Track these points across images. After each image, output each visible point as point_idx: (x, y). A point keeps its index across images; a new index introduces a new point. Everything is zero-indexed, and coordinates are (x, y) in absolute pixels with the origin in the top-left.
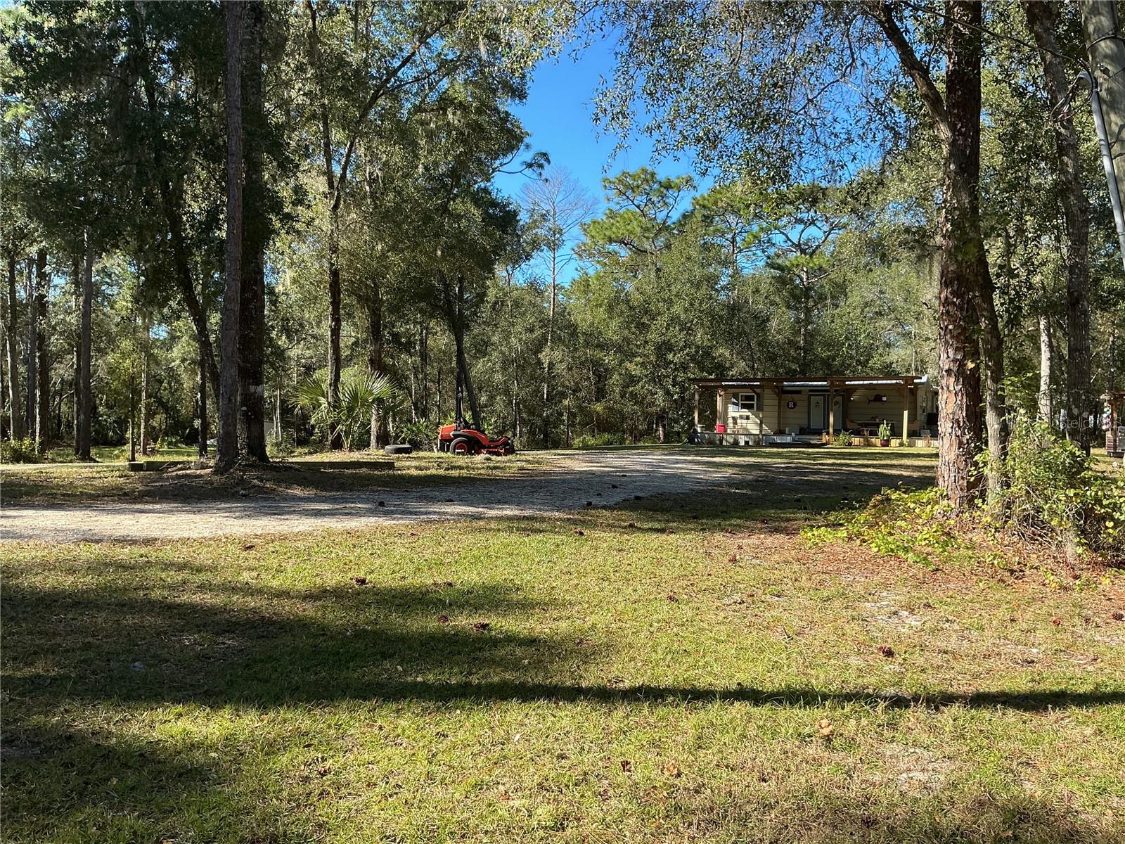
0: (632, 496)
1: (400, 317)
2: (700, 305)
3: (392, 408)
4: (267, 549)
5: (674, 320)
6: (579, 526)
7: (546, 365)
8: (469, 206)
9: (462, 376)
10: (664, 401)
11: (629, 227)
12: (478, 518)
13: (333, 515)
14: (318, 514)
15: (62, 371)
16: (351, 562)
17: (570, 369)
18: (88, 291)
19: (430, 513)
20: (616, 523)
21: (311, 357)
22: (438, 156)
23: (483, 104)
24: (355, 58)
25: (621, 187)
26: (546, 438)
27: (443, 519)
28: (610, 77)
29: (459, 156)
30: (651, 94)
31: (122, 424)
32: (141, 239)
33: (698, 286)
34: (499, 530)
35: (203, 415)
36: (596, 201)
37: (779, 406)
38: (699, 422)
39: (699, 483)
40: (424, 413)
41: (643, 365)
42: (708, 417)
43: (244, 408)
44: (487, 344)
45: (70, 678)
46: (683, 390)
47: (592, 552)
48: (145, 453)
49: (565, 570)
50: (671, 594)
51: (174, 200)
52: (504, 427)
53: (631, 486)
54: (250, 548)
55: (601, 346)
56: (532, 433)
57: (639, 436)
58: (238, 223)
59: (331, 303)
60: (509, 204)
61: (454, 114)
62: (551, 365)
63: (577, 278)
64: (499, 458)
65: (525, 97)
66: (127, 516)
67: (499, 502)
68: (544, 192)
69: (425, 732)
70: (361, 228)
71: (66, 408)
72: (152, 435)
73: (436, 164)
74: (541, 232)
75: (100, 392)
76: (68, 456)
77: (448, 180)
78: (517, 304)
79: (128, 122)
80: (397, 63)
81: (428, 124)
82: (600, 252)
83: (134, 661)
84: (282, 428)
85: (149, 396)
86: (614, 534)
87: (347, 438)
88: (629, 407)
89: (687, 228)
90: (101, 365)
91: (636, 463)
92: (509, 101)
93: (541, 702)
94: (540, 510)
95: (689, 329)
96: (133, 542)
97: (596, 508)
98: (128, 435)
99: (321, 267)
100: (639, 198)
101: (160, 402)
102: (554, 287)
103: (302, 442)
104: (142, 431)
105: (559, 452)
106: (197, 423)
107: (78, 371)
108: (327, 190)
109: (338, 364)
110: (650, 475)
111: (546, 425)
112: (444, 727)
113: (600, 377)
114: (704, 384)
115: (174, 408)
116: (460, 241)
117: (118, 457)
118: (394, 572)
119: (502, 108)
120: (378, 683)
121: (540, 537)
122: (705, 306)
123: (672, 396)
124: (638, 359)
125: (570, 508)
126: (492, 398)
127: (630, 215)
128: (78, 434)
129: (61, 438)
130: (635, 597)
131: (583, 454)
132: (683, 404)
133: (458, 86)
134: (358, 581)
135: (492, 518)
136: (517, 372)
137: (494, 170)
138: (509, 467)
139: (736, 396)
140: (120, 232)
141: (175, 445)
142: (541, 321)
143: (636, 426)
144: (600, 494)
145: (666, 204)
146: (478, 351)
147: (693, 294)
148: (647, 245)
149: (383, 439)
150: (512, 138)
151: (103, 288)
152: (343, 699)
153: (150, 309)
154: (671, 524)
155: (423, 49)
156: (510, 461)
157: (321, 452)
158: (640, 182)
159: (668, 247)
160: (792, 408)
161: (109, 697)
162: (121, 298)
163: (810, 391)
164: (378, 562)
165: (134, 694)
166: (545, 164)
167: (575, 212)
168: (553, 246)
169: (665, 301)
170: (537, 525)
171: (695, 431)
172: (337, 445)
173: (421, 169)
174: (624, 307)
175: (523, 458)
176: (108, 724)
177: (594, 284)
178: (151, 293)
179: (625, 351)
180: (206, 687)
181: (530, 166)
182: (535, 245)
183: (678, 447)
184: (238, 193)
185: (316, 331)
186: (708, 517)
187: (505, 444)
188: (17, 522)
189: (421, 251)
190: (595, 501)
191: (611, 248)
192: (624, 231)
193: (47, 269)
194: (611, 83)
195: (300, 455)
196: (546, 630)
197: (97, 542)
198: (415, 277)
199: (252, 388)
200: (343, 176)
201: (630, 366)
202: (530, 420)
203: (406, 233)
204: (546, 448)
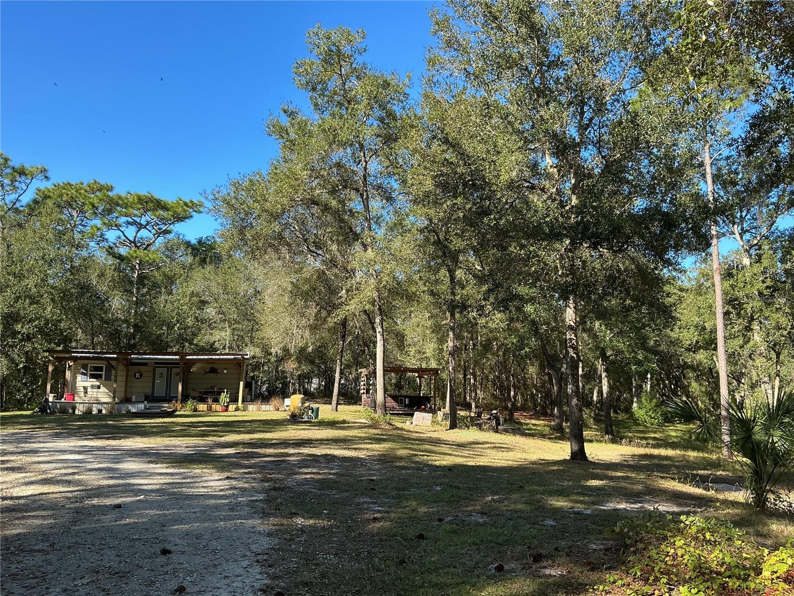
37: (127, 377)
139: (85, 367)
145: (16, 188)
159: (20, 225)
160: (138, 378)
163: (156, 363)
171: (47, 400)
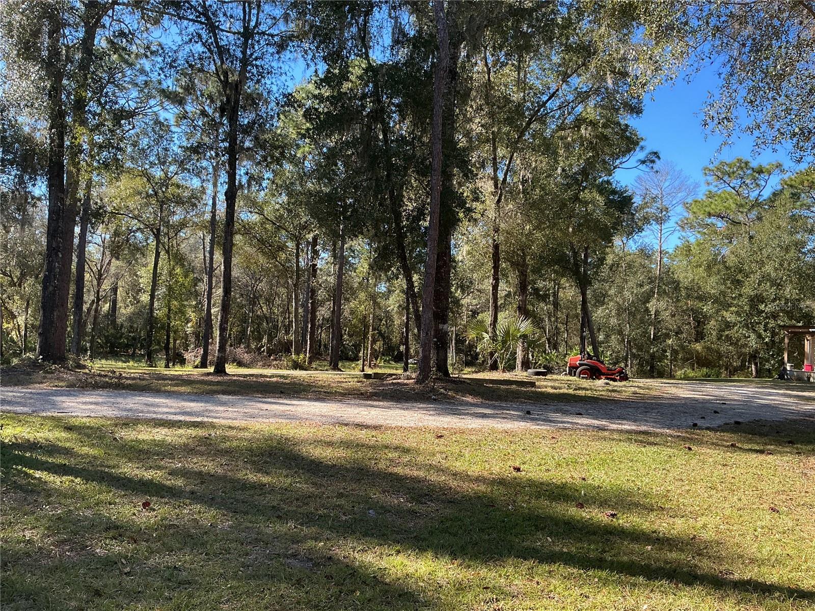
0: (732, 421)
1: (540, 276)
2: (789, 264)
3: (534, 342)
4: (452, 439)
5: (765, 278)
6: (689, 442)
7: (653, 313)
8: (595, 194)
9: (586, 320)
10: (756, 343)
11: (725, 204)
12: (603, 429)
13: (494, 418)
14: (484, 416)
15: (324, 312)
16: (509, 454)
17: (673, 316)
18: (341, 261)
19: (564, 422)
20: (720, 442)
21: (477, 305)
22: (573, 160)
23: (608, 120)
24: (516, 97)
25: (719, 174)
26: (652, 369)
27: (575, 428)
28: (717, 93)
29: (588, 159)
30: (751, 102)
31: (357, 347)
32: (376, 227)
33: (787, 250)
34: (620, 440)
35: (406, 344)
36: (697, 185)
38: (789, 361)
39: (792, 413)
40: (555, 347)
41: (738, 314)
42: (797, 357)
43: (435, 340)
44: (604, 296)
45: (330, 516)
46: (774, 334)
47: (700, 464)
48: (370, 366)
49: (677, 477)
50: (772, 505)
51: (397, 201)
52: (617, 359)
53: (731, 413)
54: (441, 437)
55: (700, 298)
56: (641, 365)
57: (733, 371)
58: (437, 215)
59: (493, 267)
60: (626, 191)
61: (586, 129)
62: (657, 313)
63: (679, 244)
64: (616, 383)
65: (641, 112)
66: (363, 409)
67: (619, 418)
68: (653, 181)
69: (571, 592)
70: (516, 215)
71: (324, 336)
72: (375, 355)
73: (571, 165)
74: (651, 211)
75: (345, 326)
76: (325, 366)
77: (580, 177)
78: (629, 266)
79: (372, 153)
80: (545, 98)
81: (566, 138)
82: (699, 225)
83: (369, 509)
84: (456, 353)
85: (374, 329)
86: (718, 452)
87: (501, 363)
88: (725, 348)
89: (777, 203)
90: (346, 309)
91: (735, 394)
92: (629, 117)
93: (663, 582)
94: (653, 427)
95: (779, 285)
96: (367, 427)
97: (701, 428)
98: (361, 354)
99: (487, 242)
100: (735, 181)
101: (380, 333)
102: (661, 252)
103: (468, 364)
104: (369, 352)
105: (665, 381)
106: (402, 348)
107: (333, 312)
108: (493, 190)
109: (496, 309)
110: (747, 404)
111: (653, 359)
112: (586, 590)
113: (699, 322)
114: (793, 330)
115: (388, 337)
116: (586, 221)
117: (354, 368)
118: (540, 465)
119: (622, 122)
120: (533, 549)
121: (655, 448)
122: (793, 266)
123: (764, 339)
124: (733, 309)
125: (679, 427)
126: (608, 336)
127: (727, 195)
128: (332, 353)
129: (321, 355)
130: (740, 505)
131: (686, 384)
132: (774, 346)
133: (590, 110)
134: (515, 469)
135: (614, 430)
136: (629, 317)
137: (615, 168)
138: (625, 391)
140: (364, 224)
141: (388, 362)
142: (649, 278)
143: (731, 363)
144: (704, 418)
145: (758, 185)
146: (598, 301)
147: (782, 257)
148: (741, 218)
149: (526, 365)
150: (630, 142)
151: (350, 259)
152: (509, 557)
153: (380, 273)
154: (769, 447)
155: (564, 86)
156: (625, 386)
157: (483, 371)
158: (735, 169)
159: (759, 219)
161: (354, 532)
162: (362, 266)
164: (528, 456)
165: (369, 532)
166: (656, 160)
167: (679, 195)
168: (660, 221)
169: (757, 262)
170: (652, 439)
171: (785, 369)
172: (494, 367)
173: (559, 171)
174: (721, 267)
175: (635, 384)
176: (354, 552)
177: (695, 250)
178: (381, 262)
179: (722, 303)
180: (415, 534)
181: (643, 162)
182: (646, 220)
183: (770, 382)
184: (437, 195)
185: (480, 287)
186: (802, 443)
187: (621, 372)
188: (299, 409)
189: (557, 229)
190: (700, 422)
191: (709, 221)
192: (722, 208)
193: (318, 247)
194: (717, 96)
195: (469, 373)
196: (664, 524)
197: (346, 425)
198: (552, 247)
199: (441, 326)
200: (505, 180)
201: (727, 315)
202: (639, 355)
203: (548, 217)
204: (653, 377)
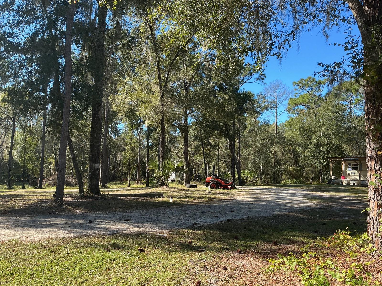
2: (333, 127)
7: (273, 152)
11: (304, 99)
25: (301, 85)
38: (333, 175)
41: (310, 152)
42: (339, 173)
55: (295, 145)
59: (161, 132)
95: (329, 137)
100: (308, 88)
102: (276, 124)
108: (159, 91)
109: (164, 153)
111: (274, 175)
113: (296, 157)
114: (334, 159)
124: (308, 150)
127: (304, 95)
139: (350, 164)
145: (319, 89)
149: (188, 182)
158: (308, 82)
166: (264, 78)
171: (331, 179)
172: (163, 185)
181: (258, 79)
192: (302, 101)
